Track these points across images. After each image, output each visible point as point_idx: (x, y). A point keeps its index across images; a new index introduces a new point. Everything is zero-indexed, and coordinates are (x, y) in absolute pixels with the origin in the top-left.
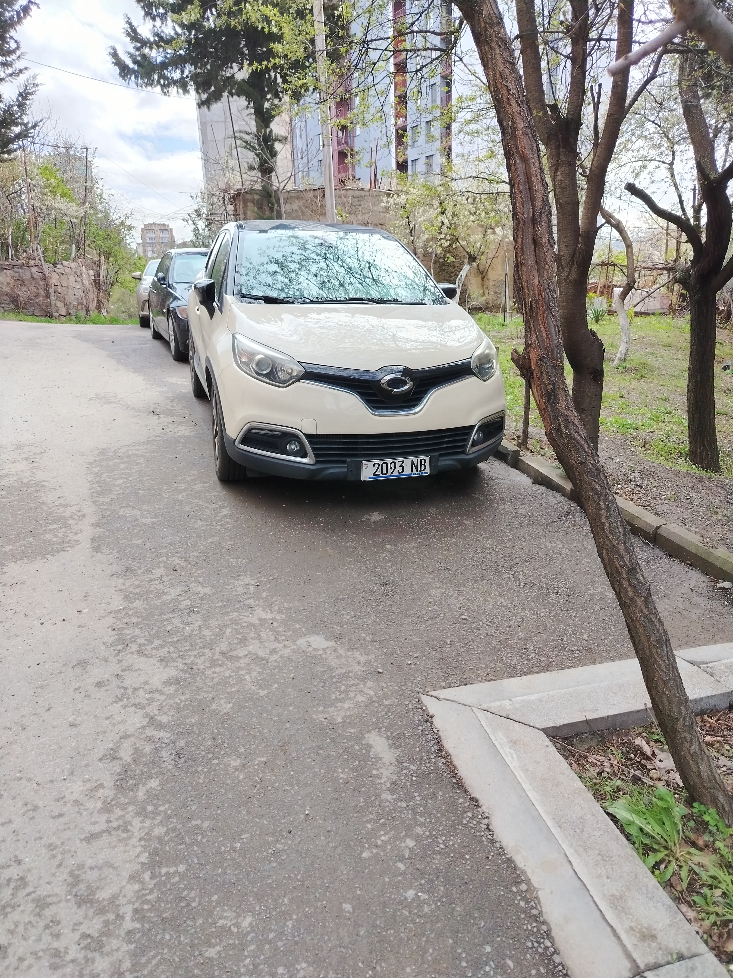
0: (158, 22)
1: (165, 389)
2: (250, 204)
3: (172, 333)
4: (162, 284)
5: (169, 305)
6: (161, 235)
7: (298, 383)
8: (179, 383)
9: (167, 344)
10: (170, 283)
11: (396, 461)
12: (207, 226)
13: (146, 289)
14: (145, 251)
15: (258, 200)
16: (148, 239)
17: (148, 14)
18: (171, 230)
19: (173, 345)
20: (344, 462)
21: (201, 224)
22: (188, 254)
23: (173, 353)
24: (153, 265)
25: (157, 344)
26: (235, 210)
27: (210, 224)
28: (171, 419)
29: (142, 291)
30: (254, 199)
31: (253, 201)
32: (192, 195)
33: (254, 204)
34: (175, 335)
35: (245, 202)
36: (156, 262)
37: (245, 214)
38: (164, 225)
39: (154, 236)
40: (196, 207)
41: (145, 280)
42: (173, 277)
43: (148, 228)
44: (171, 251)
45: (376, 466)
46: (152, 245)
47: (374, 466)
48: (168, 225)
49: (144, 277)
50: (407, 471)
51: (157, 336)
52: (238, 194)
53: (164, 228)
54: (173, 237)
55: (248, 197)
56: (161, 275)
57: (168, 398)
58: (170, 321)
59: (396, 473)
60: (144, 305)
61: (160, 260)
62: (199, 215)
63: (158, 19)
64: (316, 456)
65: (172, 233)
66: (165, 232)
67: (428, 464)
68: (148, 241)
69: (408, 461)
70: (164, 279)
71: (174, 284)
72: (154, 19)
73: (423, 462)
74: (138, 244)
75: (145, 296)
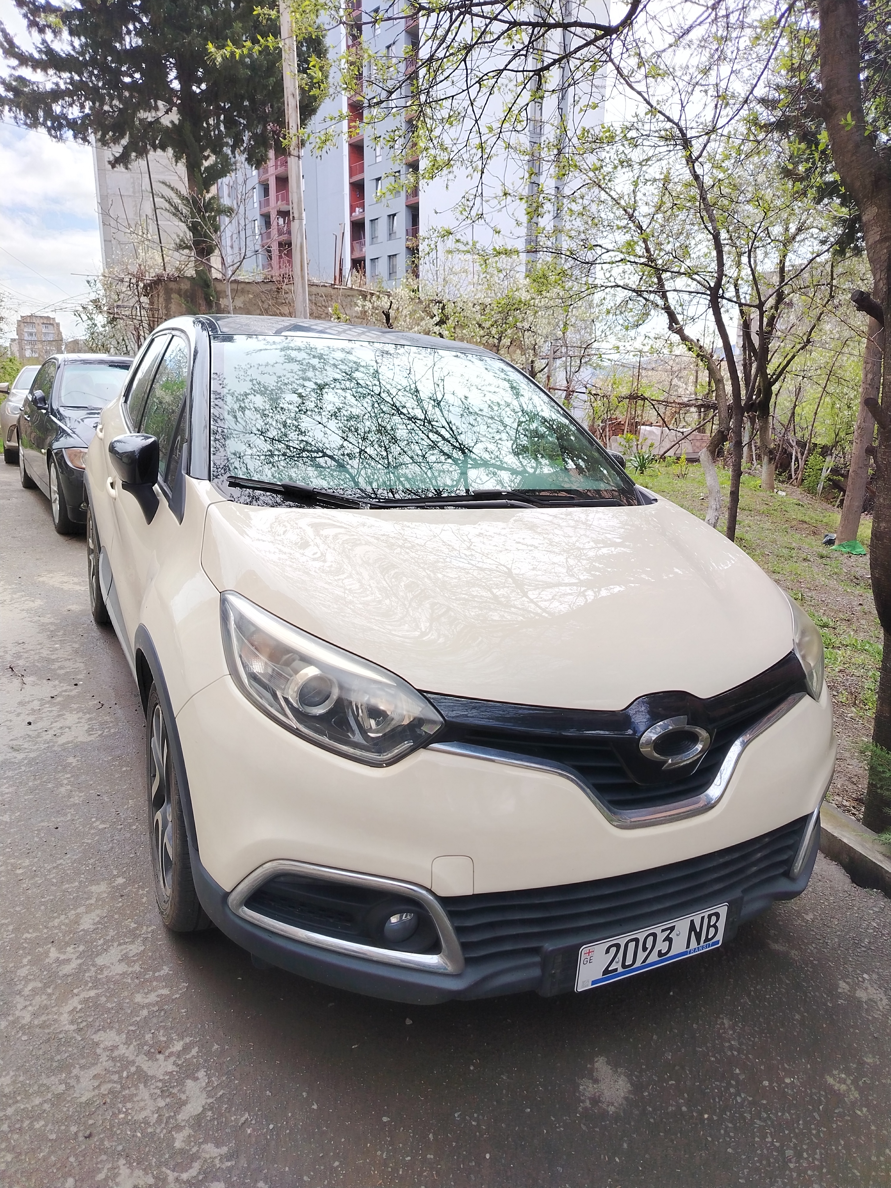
0: (49, 36)
1: (38, 603)
2: (174, 296)
3: (55, 488)
4: (40, 408)
5: (51, 445)
6: (44, 330)
7: (422, 755)
8: (66, 587)
9: (47, 502)
10: (55, 407)
11: (657, 931)
12: (110, 322)
13: (15, 408)
14: (21, 349)
15: (186, 291)
16: (26, 335)
17: (33, 24)
18: (58, 324)
19: (56, 507)
20: (536, 951)
21: (101, 319)
22: (85, 362)
23: (57, 521)
24: (30, 373)
25: (29, 496)
26: (152, 303)
27: (114, 319)
28: (47, 690)
29: (9, 411)
30: (180, 290)
31: (179, 292)
32: (89, 279)
33: (180, 296)
34: (60, 492)
35: (168, 292)
36: (35, 369)
37: (167, 308)
38: (48, 318)
39: (35, 330)
40: (93, 296)
41: (14, 395)
42: (60, 397)
43: (25, 321)
44: (57, 356)
45: (613, 950)
46: (30, 342)
47: (607, 951)
48: (54, 319)
49: (13, 391)
50: (679, 946)
51: (29, 484)
52: (158, 281)
53: (49, 322)
54: (60, 333)
55: (172, 285)
56: (39, 393)
57: (43, 628)
58: (53, 469)
59: (654, 957)
60: (11, 432)
61: (40, 367)
62: (98, 307)
63: (48, 32)
64: (465, 946)
65: (58, 329)
66: (51, 327)
67: (721, 925)
68: (26, 337)
69: (682, 925)
70: (43, 400)
71: (61, 410)
72: (41, 31)
73: (714, 919)
74: (13, 340)
75: (13, 417)
